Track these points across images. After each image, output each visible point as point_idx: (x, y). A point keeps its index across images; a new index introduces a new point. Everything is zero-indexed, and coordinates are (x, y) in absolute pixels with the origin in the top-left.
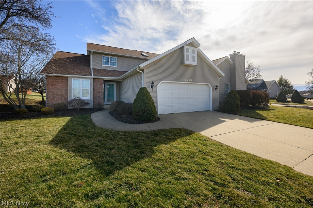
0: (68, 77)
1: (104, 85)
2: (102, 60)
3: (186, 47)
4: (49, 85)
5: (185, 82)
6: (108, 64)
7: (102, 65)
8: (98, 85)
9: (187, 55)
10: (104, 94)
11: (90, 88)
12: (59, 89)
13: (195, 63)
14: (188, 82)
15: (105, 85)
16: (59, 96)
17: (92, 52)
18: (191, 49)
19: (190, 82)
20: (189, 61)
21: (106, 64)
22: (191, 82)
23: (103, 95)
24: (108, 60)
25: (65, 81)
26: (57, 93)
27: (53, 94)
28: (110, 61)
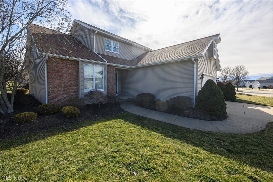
0: (79, 61)
2: (105, 44)
3: (214, 42)
4: (52, 72)
6: (111, 50)
7: (105, 50)
9: (214, 49)
11: (104, 78)
12: (67, 78)
13: (216, 58)
17: (96, 32)
20: (214, 55)
21: (108, 49)
24: (111, 45)
25: (73, 66)
26: (63, 84)
27: (58, 85)
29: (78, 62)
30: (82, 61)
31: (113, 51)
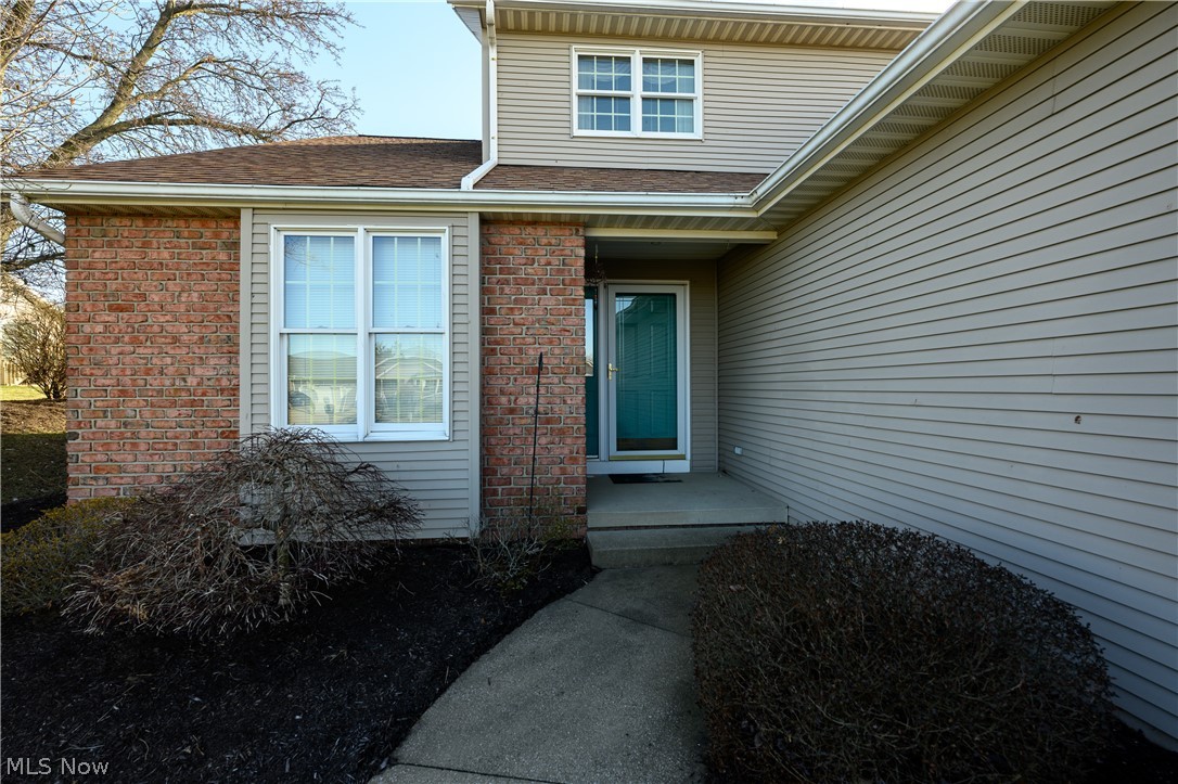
0: (240, 211)
1: (589, 303)
2: (576, 90)
6: (625, 124)
7: (577, 132)
8: (529, 292)
10: (592, 386)
11: (446, 328)
12: (176, 339)
15: (596, 308)
16: (172, 412)
17: (490, 10)
21: (604, 123)
23: (578, 399)
24: (625, 83)
26: (155, 382)
27: (123, 393)
28: (637, 91)
29: (231, 216)
30: (261, 208)
31: (648, 124)
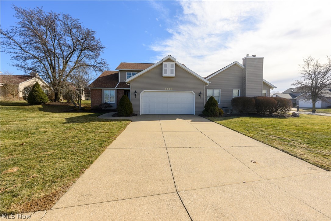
0: (102, 89)
2: (126, 75)
3: (164, 63)
5: (166, 90)
8: (120, 94)
9: (165, 69)
11: (114, 96)
13: (174, 75)
14: (168, 90)
18: (169, 64)
19: (170, 90)
20: (167, 73)
22: (172, 90)
25: (100, 92)
